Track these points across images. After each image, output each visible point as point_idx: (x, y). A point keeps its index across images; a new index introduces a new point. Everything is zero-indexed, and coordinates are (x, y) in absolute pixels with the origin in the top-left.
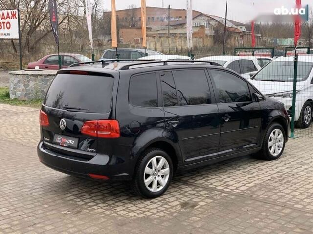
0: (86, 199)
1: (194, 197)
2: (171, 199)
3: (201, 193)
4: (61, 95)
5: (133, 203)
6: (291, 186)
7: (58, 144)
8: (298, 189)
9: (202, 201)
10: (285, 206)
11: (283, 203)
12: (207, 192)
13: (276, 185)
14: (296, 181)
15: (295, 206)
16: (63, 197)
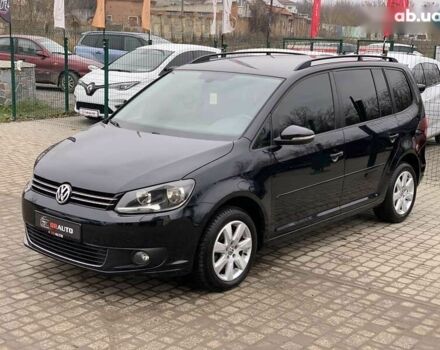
6: (377, 256)
8: (387, 261)
10: (369, 289)
11: (367, 284)
13: (354, 254)
14: (382, 248)
15: (387, 289)
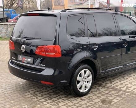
0: (39, 97)
1: (108, 95)
2: (94, 97)
3: (112, 92)
4: (22, 31)
5: (70, 99)
7: (20, 61)
9: (115, 98)
12: (116, 92)
16: (24, 95)
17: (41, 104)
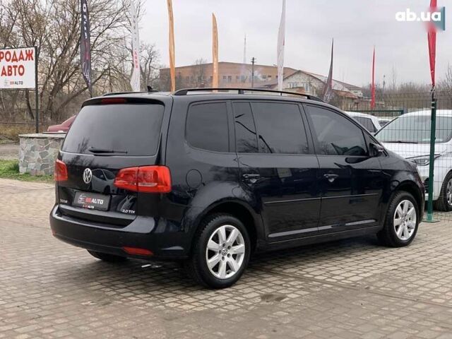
0: (120, 288)
1: (281, 287)
2: (247, 291)
3: (292, 283)
5: (190, 293)
6: (427, 277)
7: (80, 207)
8: (437, 280)
9: (294, 292)
10: (418, 301)
11: (415, 296)
12: (301, 283)
13: (405, 275)
14: (434, 271)
15: (434, 300)
16: (84, 285)
17: (124, 300)
